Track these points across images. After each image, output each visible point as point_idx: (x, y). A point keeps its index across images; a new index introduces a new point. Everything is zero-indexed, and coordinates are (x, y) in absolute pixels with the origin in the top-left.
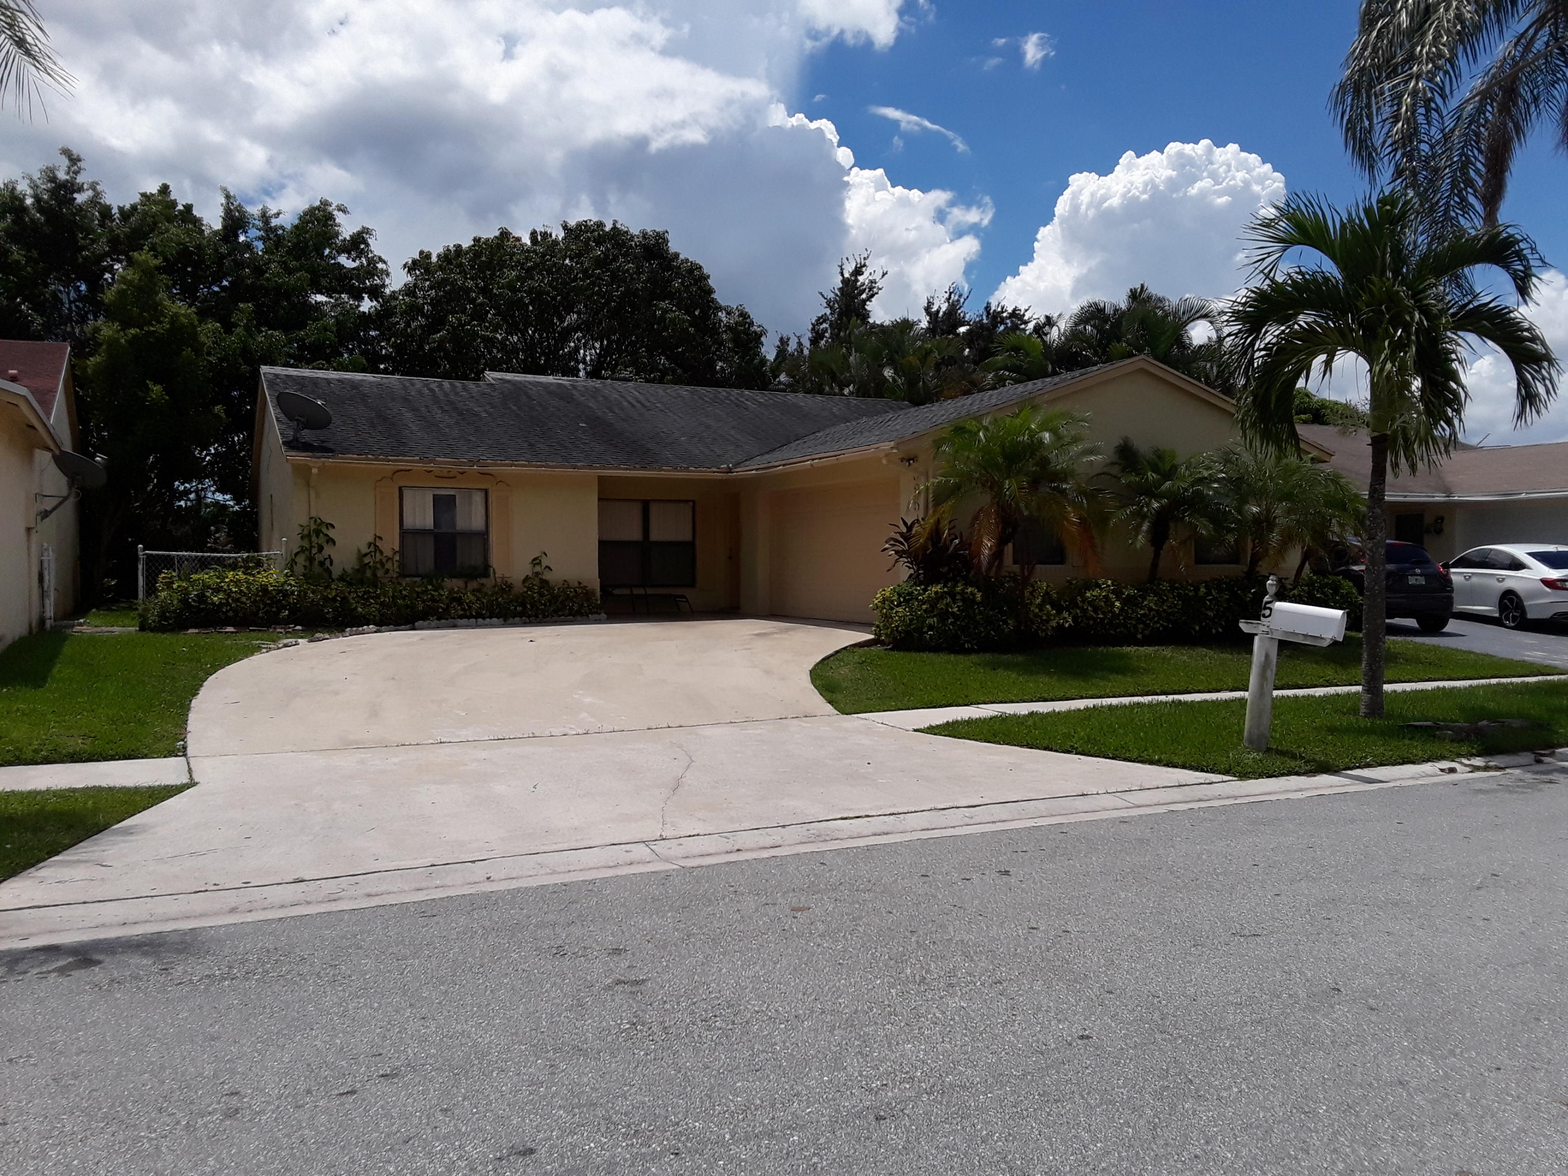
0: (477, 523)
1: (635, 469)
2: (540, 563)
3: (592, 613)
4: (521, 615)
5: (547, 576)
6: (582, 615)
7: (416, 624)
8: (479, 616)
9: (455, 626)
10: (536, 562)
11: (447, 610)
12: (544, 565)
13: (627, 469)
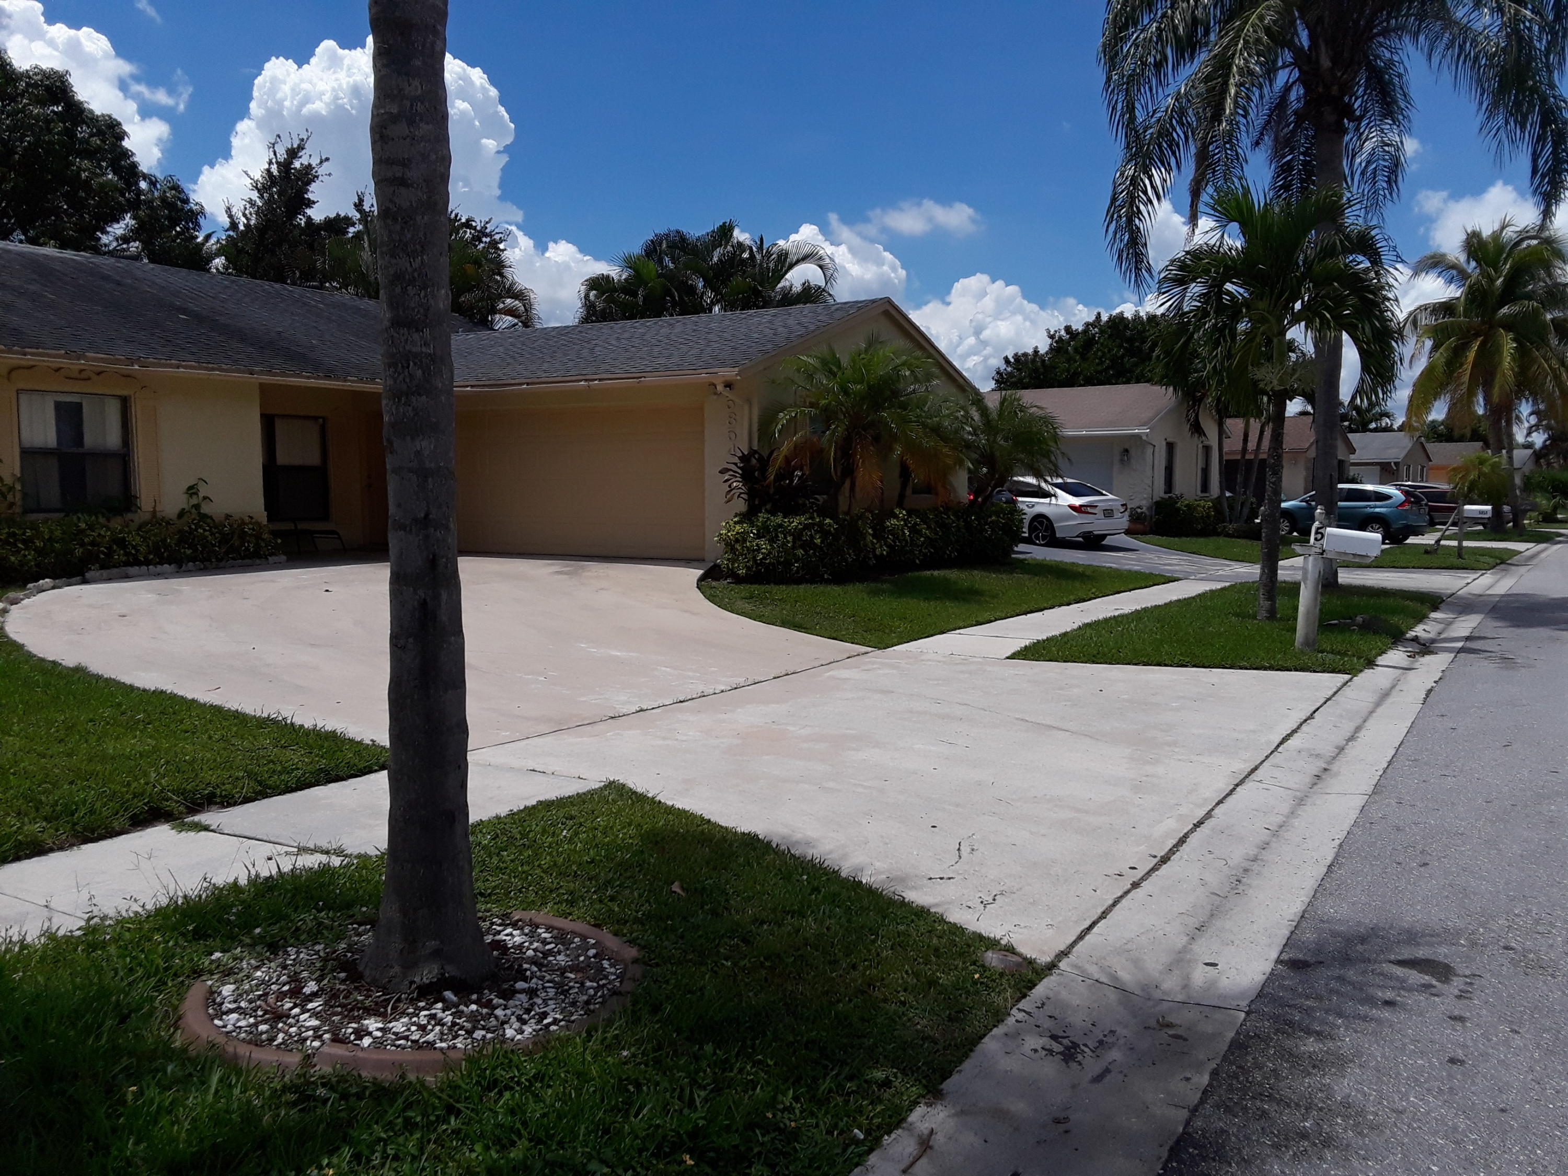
0: (113, 439)
1: (318, 378)
2: (196, 494)
3: (272, 554)
4: (193, 559)
5: (206, 509)
6: (260, 557)
7: (88, 575)
8: (148, 563)
9: (127, 577)
10: (192, 491)
11: (109, 554)
12: (201, 495)
13: (308, 378)
